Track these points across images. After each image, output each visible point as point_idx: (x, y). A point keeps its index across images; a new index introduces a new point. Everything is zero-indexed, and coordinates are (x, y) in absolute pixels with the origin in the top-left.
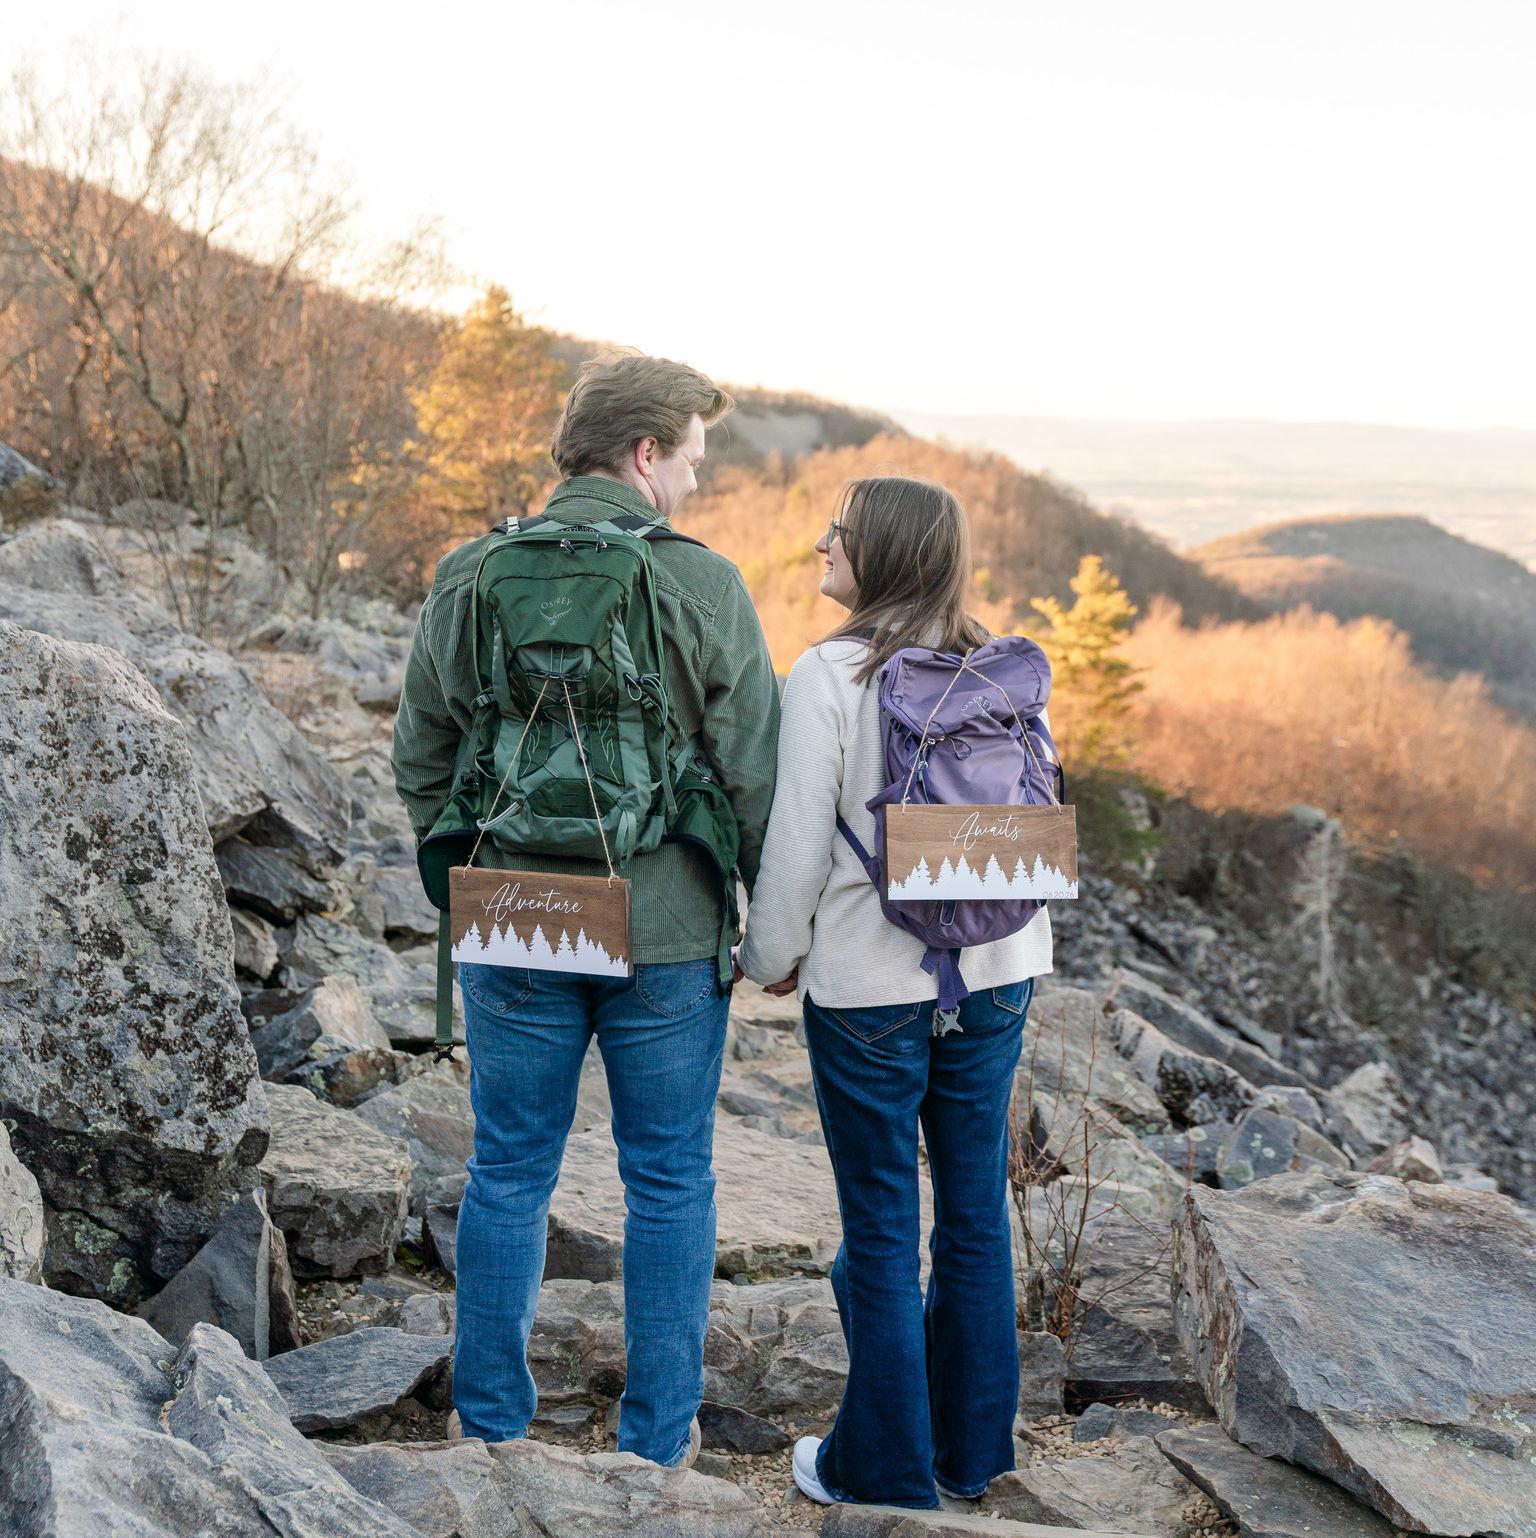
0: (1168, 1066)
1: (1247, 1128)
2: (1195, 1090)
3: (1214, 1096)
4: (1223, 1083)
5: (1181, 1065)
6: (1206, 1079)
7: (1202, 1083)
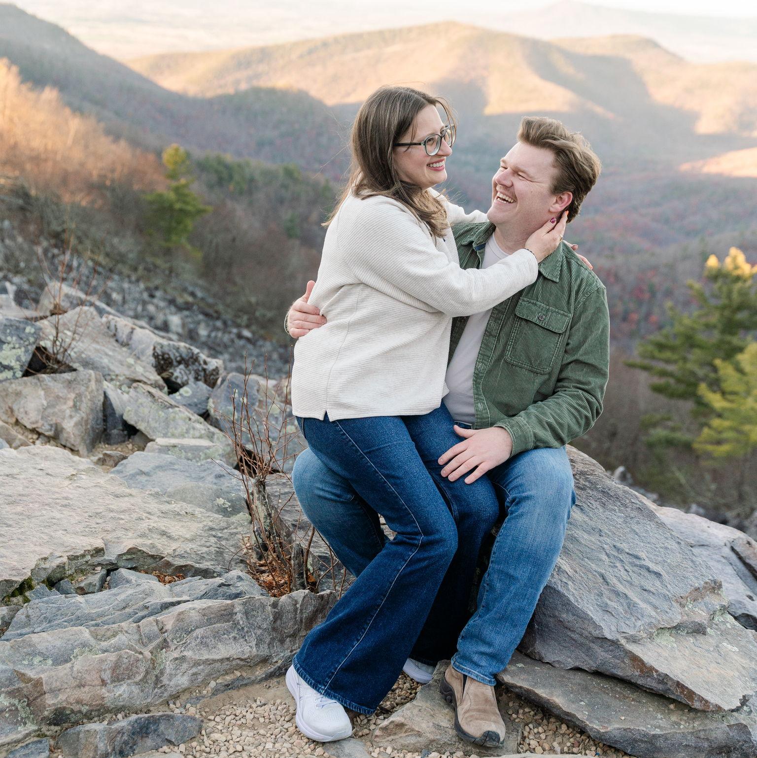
0: (159, 351)
1: (228, 387)
2: (175, 363)
3: (187, 365)
4: (192, 358)
5: (166, 349)
6: (181, 356)
7: (178, 359)
